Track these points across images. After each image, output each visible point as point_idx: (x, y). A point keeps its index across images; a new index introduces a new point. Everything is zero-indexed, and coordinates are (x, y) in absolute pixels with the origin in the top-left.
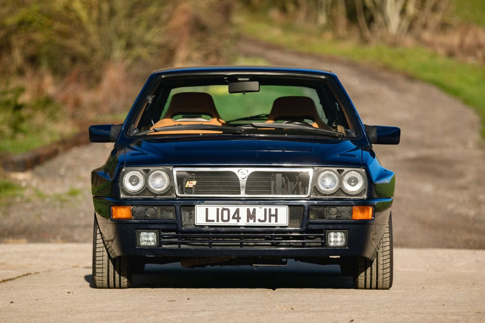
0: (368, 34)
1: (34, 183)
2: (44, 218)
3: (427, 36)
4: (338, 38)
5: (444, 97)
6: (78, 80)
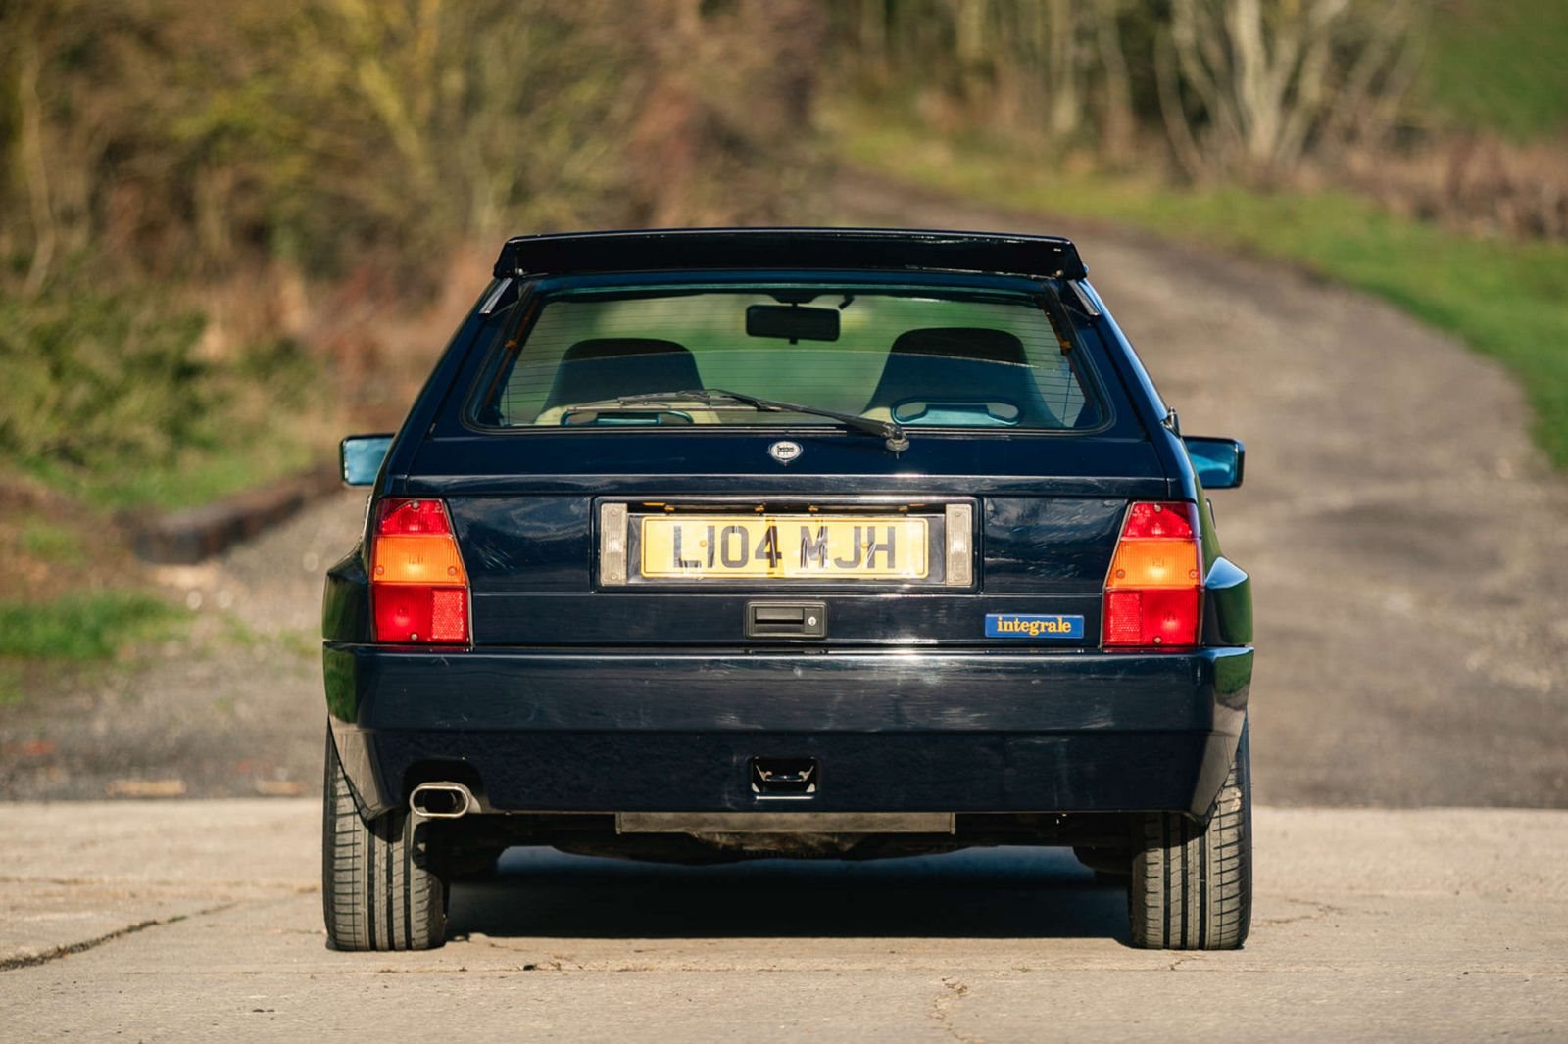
0: (1194, 156)
1: (225, 600)
2: (243, 710)
3: (1359, 161)
4: (1111, 171)
5: (1415, 333)
6: (373, 290)
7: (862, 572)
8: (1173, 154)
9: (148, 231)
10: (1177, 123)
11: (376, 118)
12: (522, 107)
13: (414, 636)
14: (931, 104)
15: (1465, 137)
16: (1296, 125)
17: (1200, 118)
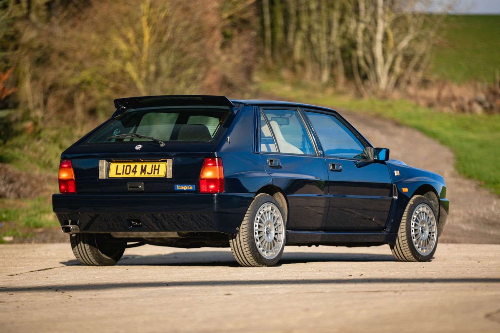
3: (411, 90)
5: (425, 139)
7: (152, 175)
8: (357, 89)
9: (61, 111)
10: (358, 79)
11: (131, 78)
12: (172, 76)
13: (66, 191)
14: (285, 73)
15: (442, 83)
16: (393, 79)
17: (365, 77)
